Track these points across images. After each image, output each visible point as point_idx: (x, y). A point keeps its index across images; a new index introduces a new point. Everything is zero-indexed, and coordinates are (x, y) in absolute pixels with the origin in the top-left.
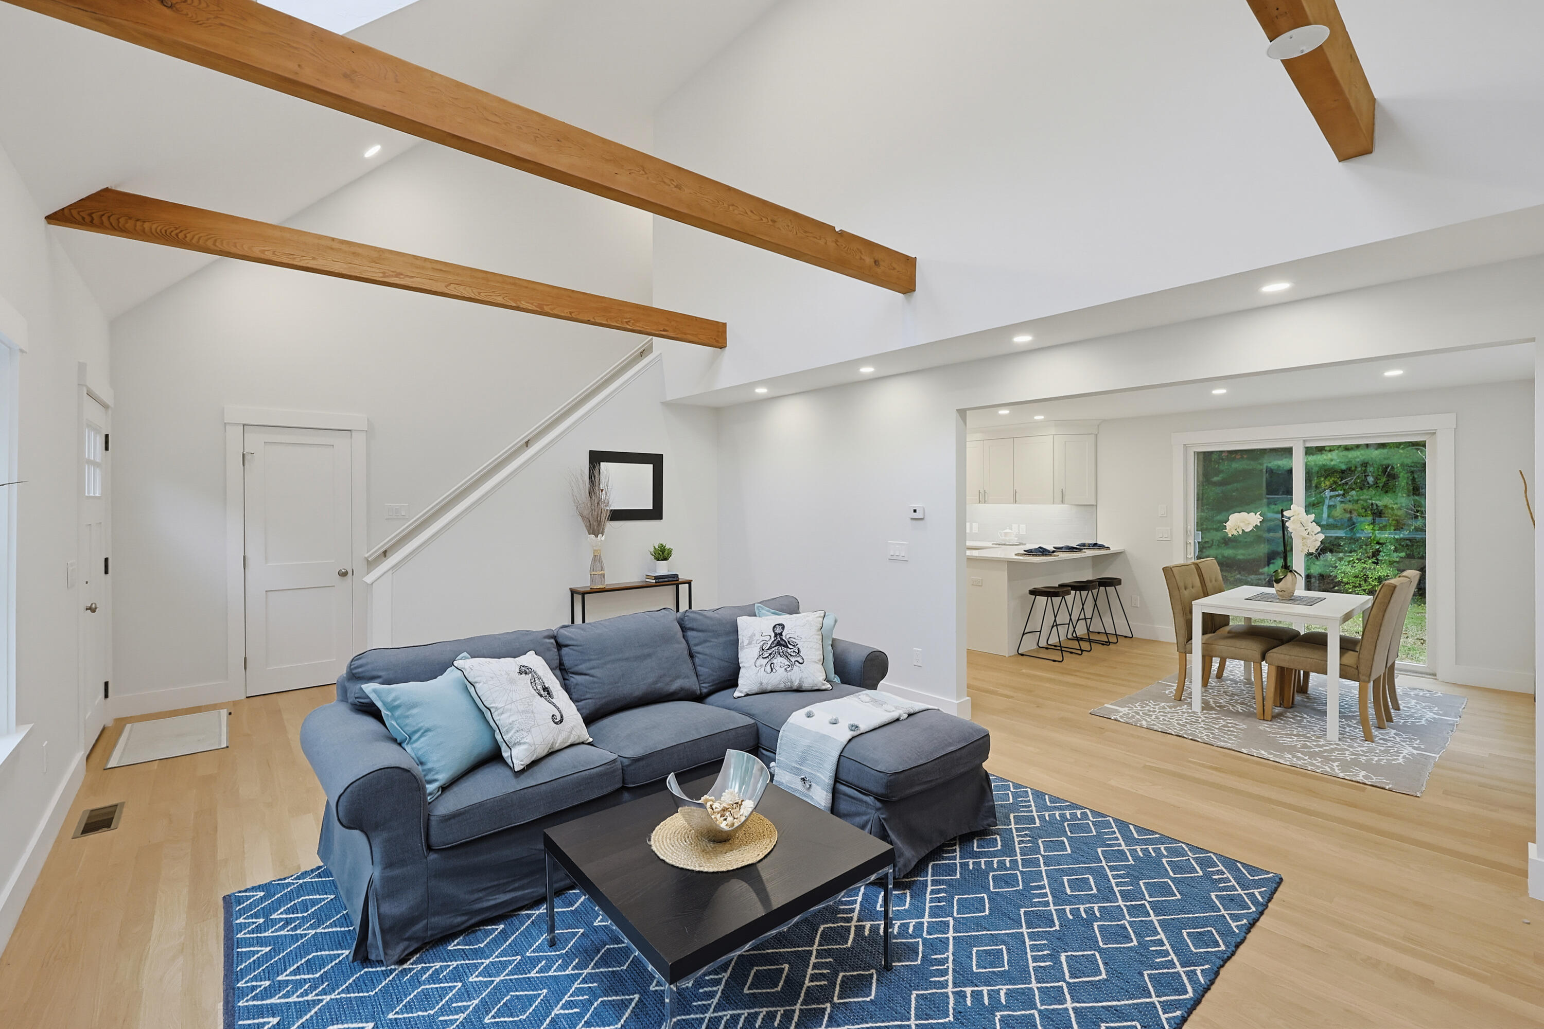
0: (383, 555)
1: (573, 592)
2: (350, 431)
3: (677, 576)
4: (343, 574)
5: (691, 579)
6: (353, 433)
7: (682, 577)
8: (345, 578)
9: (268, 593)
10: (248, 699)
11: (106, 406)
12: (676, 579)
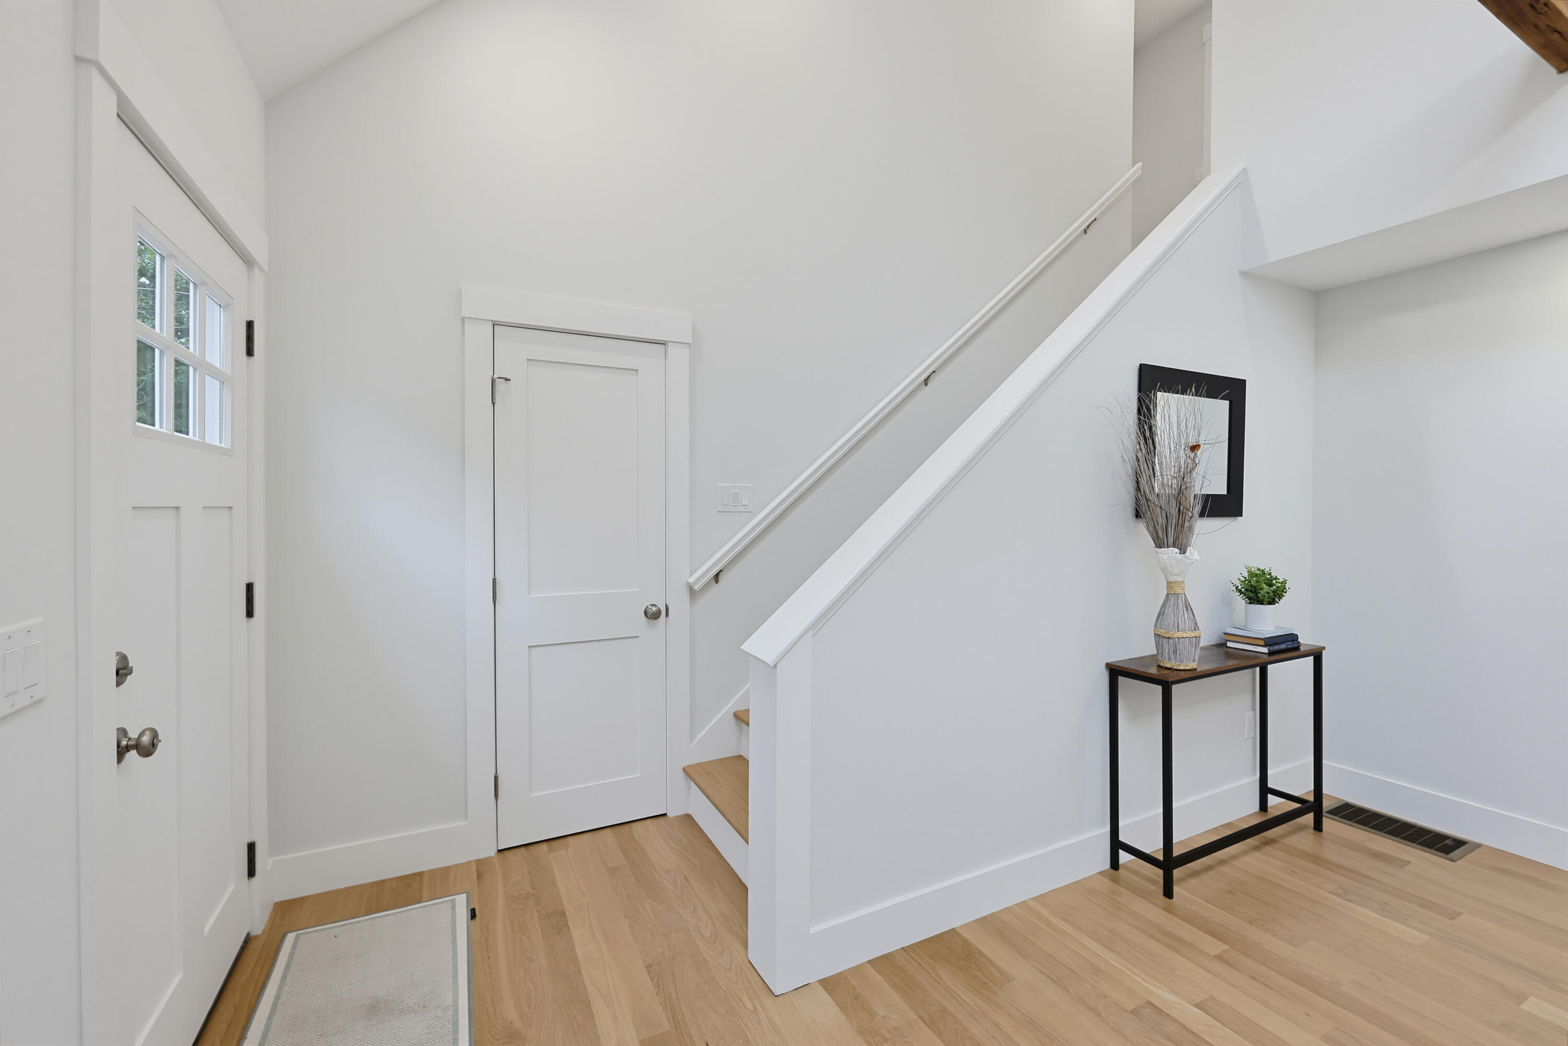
0: (714, 581)
1: (1115, 673)
2: (663, 343)
3: (1293, 638)
4: (652, 615)
5: (1322, 645)
6: (671, 348)
7: (1306, 640)
8: (655, 621)
9: (533, 649)
10: (501, 855)
11: (248, 262)
12: (1290, 645)
